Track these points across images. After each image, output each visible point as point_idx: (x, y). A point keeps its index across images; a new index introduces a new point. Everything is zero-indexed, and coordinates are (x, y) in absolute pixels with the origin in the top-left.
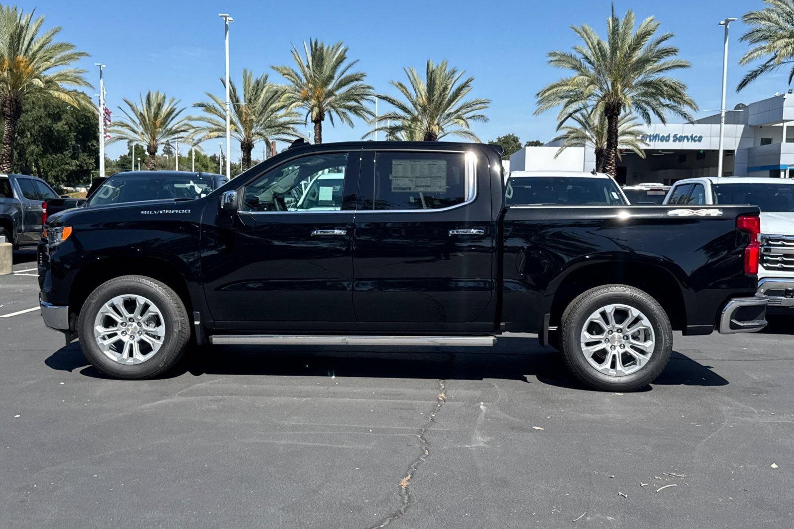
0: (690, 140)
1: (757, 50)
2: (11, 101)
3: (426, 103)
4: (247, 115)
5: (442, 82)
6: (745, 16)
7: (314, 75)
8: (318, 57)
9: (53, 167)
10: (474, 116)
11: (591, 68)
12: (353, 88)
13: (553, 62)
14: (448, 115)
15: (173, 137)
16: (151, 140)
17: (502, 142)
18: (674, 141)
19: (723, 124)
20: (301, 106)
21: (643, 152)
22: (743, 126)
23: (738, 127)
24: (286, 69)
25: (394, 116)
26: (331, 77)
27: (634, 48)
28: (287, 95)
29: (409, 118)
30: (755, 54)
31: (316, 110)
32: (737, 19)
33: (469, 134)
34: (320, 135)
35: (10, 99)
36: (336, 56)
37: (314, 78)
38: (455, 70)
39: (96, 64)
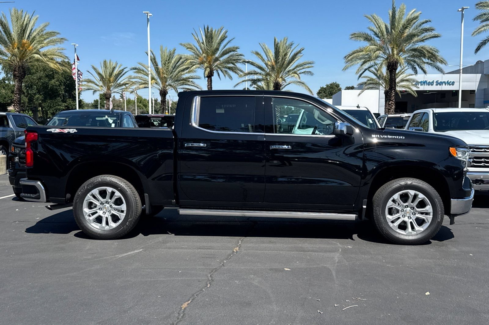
0: (447, 85)
1: (483, 26)
2: (19, 68)
3: (274, 64)
4: (163, 73)
5: (284, 51)
6: (477, 5)
7: (207, 49)
8: (209, 37)
9: (51, 107)
10: (304, 72)
11: (379, 40)
12: (231, 56)
13: (353, 38)
14: (288, 71)
15: (121, 88)
16: (107, 90)
17: (329, 88)
18: (437, 85)
19: (461, 74)
20: (199, 67)
21: (415, 92)
22: (481, 74)
23: (477, 76)
24: (189, 45)
25: (254, 72)
26: (217, 49)
27: (405, 27)
28: (190, 60)
29: (263, 74)
30: (482, 29)
31: (208, 70)
32: (469, 7)
33: (302, 83)
34: (211, 85)
35: (19, 67)
36: (220, 37)
37: (207, 50)
38: (293, 43)
39: (72, 44)
